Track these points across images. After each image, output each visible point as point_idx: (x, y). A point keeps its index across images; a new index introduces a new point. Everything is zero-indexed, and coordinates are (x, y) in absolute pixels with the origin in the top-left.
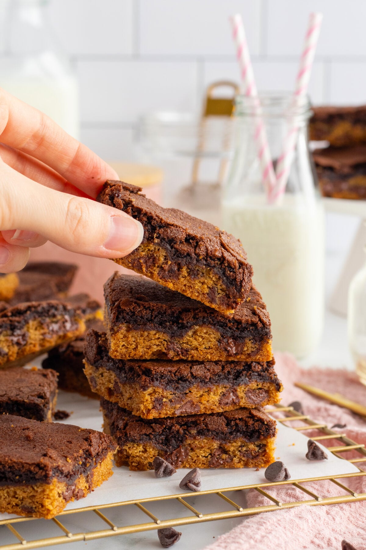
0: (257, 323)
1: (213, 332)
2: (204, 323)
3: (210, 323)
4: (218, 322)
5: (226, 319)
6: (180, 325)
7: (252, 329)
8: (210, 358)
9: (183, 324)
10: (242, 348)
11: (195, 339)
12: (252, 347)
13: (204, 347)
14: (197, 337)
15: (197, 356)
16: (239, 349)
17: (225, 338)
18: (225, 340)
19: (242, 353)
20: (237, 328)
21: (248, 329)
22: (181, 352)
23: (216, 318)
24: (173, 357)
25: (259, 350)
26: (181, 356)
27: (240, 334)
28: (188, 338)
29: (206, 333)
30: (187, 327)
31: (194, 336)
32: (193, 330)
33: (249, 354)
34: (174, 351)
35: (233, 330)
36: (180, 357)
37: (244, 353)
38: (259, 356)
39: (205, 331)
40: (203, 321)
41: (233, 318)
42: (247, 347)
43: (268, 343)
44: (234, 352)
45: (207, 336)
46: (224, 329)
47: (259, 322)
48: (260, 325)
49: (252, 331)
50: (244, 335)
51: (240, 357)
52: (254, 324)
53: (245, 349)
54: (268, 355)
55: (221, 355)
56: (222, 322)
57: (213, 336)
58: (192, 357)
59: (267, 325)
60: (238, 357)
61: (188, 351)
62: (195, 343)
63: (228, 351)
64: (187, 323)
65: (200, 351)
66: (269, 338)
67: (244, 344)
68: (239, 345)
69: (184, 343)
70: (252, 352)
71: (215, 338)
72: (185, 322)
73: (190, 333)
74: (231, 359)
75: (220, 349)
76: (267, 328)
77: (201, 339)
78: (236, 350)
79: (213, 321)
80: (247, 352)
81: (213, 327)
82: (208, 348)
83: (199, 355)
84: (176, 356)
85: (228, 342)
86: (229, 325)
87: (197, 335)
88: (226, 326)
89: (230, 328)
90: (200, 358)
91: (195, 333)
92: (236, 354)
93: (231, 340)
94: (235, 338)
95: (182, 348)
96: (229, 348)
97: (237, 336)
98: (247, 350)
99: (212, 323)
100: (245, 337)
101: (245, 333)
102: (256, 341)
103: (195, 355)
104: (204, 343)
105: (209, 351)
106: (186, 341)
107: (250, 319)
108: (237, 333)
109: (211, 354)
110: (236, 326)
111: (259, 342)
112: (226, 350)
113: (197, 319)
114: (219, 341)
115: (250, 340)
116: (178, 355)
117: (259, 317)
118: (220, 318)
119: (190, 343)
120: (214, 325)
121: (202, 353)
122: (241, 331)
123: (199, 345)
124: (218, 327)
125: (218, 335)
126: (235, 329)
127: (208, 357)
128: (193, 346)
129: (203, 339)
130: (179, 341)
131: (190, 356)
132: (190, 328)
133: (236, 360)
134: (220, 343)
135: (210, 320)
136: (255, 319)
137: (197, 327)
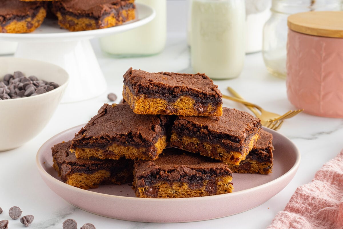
0: (215, 95)
1: (191, 100)
2: (186, 94)
3: (189, 95)
4: (194, 94)
5: (198, 93)
6: (173, 96)
7: (212, 98)
8: (189, 114)
9: (175, 95)
10: (207, 109)
11: (181, 103)
12: (212, 109)
13: (186, 108)
14: (183, 102)
15: (182, 113)
16: (205, 109)
17: (197, 103)
18: (198, 104)
19: (206, 112)
20: (204, 98)
21: (210, 98)
22: (174, 110)
23: (193, 92)
24: (169, 114)
25: (215, 110)
26: (173, 112)
27: (205, 101)
28: (178, 103)
29: (187, 100)
30: (177, 97)
31: (181, 102)
32: (180, 99)
33: (210, 112)
34: (170, 110)
35: (202, 99)
36: (173, 114)
37: (207, 111)
38: (215, 114)
39: (187, 99)
40: (186, 93)
41: (202, 92)
42: (209, 108)
43: (221, 106)
44: (202, 111)
45: (188, 102)
46: (197, 98)
47: (216, 95)
48: (217, 96)
49: (212, 100)
50: (207, 101)
51: (205, 114)
52: (213, 96)
53: (208, 109)
54: (220, 113)
55: (195, 113)
56: (196, 94)
57: (191, 102)
58: (180, 113)
59: (220, 96)
60: (204, 114)
61: (178, 110)
62: (181, 106)
63: (199, 110)
64: (177, 94)
65: (184, 110)
66: (221, 104)
67: (208, 106)
68: (205, 107)
69: (175, 105)
70: (212, 111)
71: (192, 103)
72: (176, 94)
73: (179, 100)
74: (200, 115)
75: (195, 109)
76: (220, 98)
77: (184, 104)
78: (203, 110)
79: (191, 93)
80: (209, 111)
81: (191, 97)
82: (188, 108)
83: (183, 113)
84: (171, 112)
85: (199, 105)
86: (200, 96)
87: (183, 101)
88: (198, 96)
89: (200, 98)
90: (184, 114)
91: (181, 100)
92: (203, 112)
93: (200, 104)
94: (203, 103)
95: (174, 108)
96: (200, 109)
97: (204, 102)
98: (210, 110)
99: (191, 95)
100: (208, 103)
101: (208, 101)
102: (214, 105)
103: (181, 112)
104: (186, 106)
105: (188, 110)
106: (176, 105)
107: (211, 93)
108: (204, 101)
109: (190, 112)
110: (203, 97)
111: (216, 105)
112: (198, 109)
113: (183, 92)
114: (194, 105)
115: (211, 105)
116: (172, 112)
117: (216, 92)
118: (195, 92)
119: (178, 106)
120: (192, 96)
121: (185, 111)
122: (206, 99)
123: (183, 107)
124: (194, 97)
125: (194, 102)
126: (203, 98)
127: (188, 113)
128: (180, 107)
129: (186, 104)
130: (173, 105)
131: (179, 113)
132: (179, 97)
133: (203, 116)
134: (195, 106)
135: (190, 93)
136: (214, 93)
137: (183, 97)
